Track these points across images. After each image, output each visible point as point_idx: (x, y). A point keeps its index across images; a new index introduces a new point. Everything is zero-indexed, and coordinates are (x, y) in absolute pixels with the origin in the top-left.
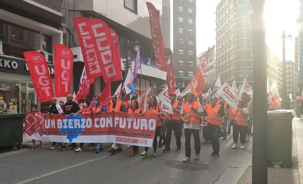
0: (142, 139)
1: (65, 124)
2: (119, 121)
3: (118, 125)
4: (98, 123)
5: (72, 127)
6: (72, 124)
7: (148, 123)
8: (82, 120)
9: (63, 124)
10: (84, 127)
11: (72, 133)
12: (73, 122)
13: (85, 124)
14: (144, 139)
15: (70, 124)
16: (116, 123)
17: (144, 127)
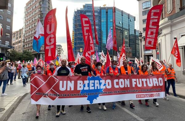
0: (156, 93)
1: (86, 85)
2: (136, 82)
3: (136, 85)
4: (118, 83)
5: (93, 88)
6: (93, 85)
7: (158, 81)
8: (101, 81)
9: (84, 86)
10: (104, 87)
11: (92, 94)
12: (94, 84)
13: (105, 85)
14: (158, 93)
15: (91, 85)
16: (134, 84)
17: (156, 84)
